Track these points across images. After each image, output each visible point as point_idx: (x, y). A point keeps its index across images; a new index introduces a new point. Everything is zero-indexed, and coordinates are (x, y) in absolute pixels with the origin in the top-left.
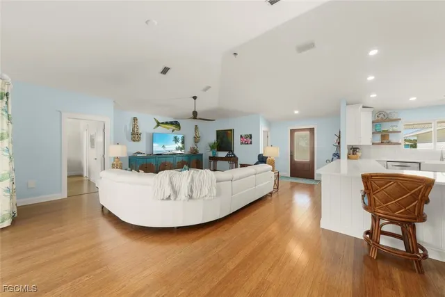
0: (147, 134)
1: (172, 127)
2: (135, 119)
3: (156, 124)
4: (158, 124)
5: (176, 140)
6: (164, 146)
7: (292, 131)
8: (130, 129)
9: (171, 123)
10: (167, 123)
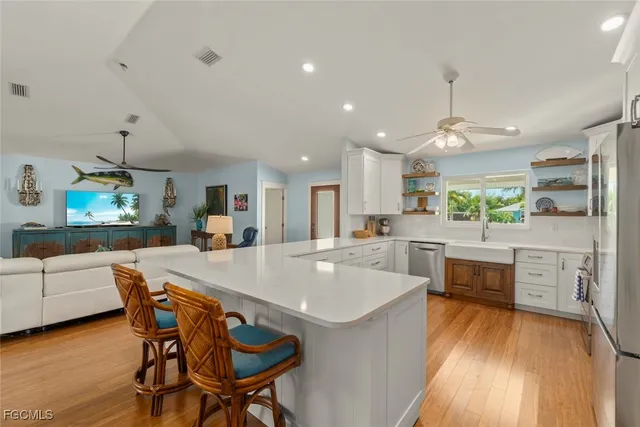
0: (56, 192)
1: (116, 182)
2: (28, 168)
3: (77, 176)
4: (82, 176)
5: (119, 202)
6: (89, 214)
7: (315, 190)
8: (17, 184)
9: (112, 175)
10: (101, 174)
